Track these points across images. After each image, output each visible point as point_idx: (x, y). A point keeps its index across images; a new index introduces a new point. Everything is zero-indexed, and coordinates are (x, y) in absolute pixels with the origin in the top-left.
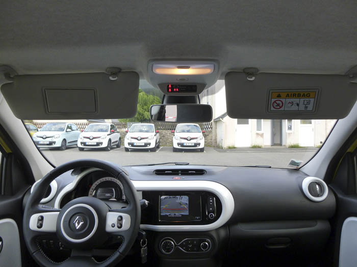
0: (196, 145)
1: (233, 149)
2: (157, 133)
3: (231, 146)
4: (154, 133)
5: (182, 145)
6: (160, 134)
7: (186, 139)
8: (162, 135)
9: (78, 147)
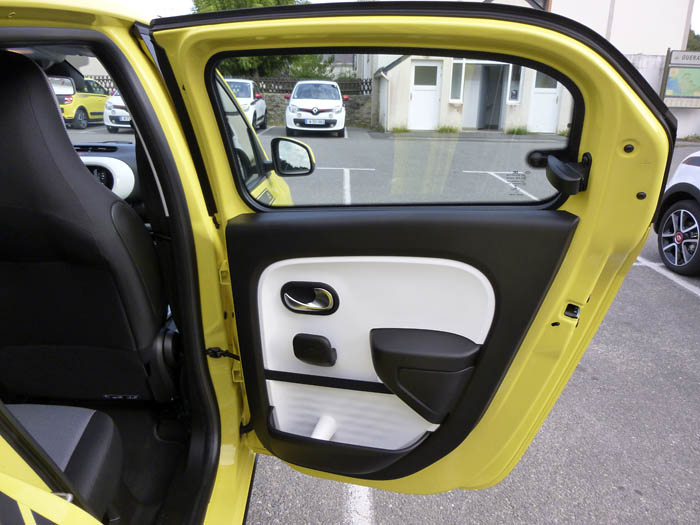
0: (328, 123)
1: (404, 134)
2: (257, 98)
3: (399, 126)
4: (252, 99)
5: (302, 123)
6: (269, 101)
7: (311, 111)
8: (274, 104)
9: (103, 125)
